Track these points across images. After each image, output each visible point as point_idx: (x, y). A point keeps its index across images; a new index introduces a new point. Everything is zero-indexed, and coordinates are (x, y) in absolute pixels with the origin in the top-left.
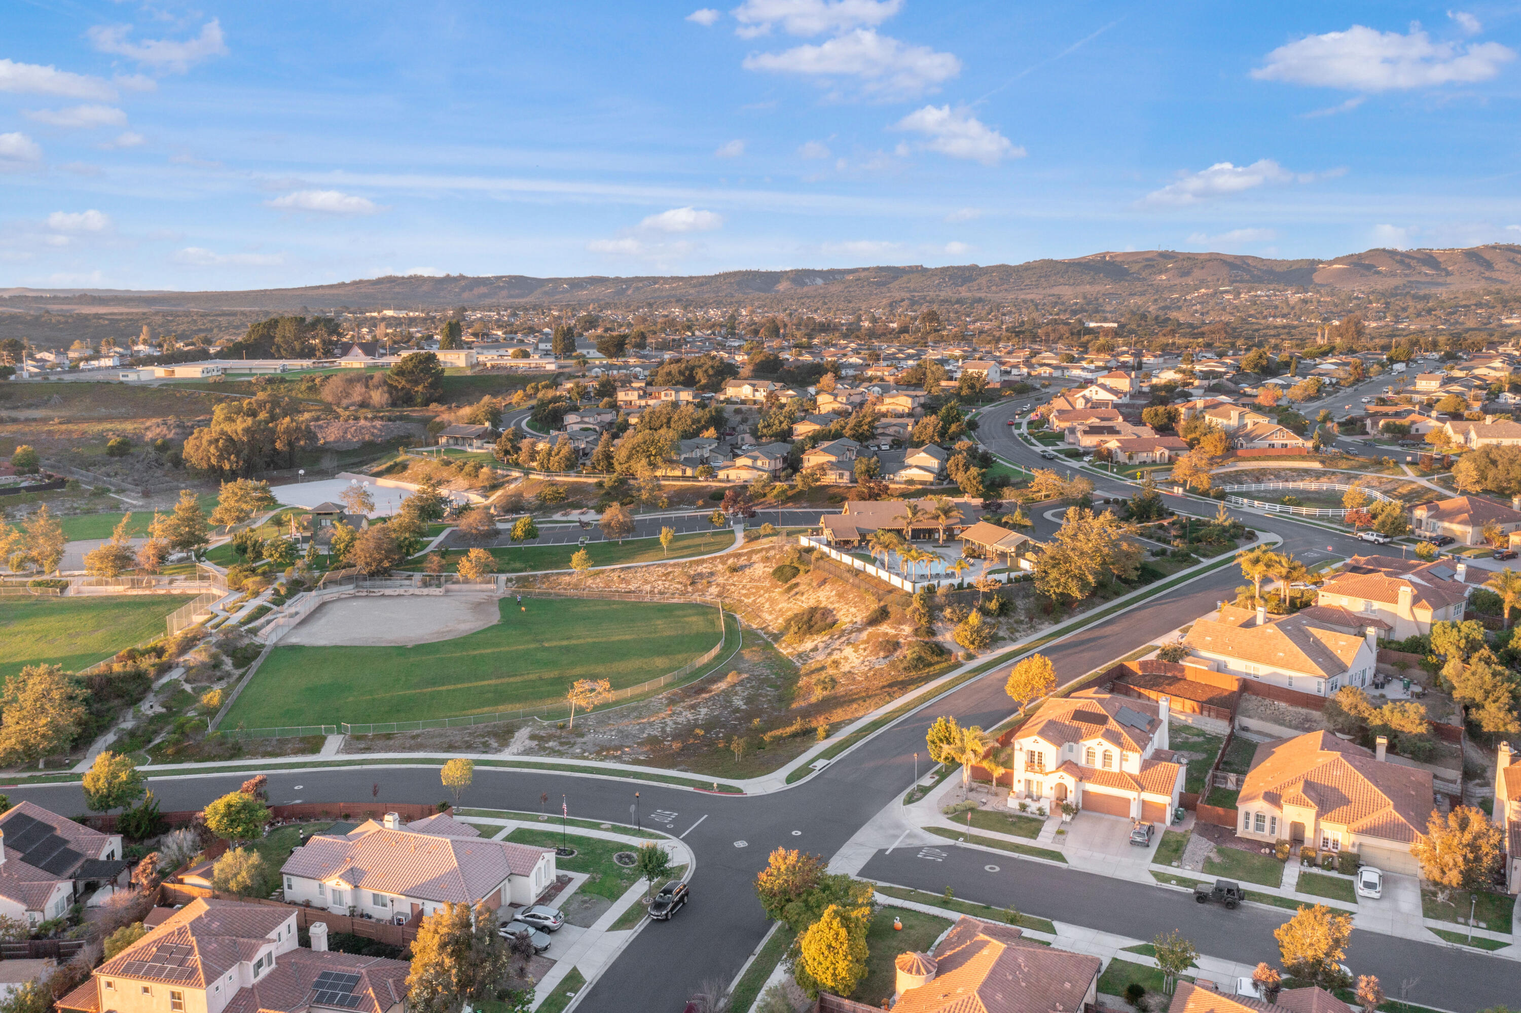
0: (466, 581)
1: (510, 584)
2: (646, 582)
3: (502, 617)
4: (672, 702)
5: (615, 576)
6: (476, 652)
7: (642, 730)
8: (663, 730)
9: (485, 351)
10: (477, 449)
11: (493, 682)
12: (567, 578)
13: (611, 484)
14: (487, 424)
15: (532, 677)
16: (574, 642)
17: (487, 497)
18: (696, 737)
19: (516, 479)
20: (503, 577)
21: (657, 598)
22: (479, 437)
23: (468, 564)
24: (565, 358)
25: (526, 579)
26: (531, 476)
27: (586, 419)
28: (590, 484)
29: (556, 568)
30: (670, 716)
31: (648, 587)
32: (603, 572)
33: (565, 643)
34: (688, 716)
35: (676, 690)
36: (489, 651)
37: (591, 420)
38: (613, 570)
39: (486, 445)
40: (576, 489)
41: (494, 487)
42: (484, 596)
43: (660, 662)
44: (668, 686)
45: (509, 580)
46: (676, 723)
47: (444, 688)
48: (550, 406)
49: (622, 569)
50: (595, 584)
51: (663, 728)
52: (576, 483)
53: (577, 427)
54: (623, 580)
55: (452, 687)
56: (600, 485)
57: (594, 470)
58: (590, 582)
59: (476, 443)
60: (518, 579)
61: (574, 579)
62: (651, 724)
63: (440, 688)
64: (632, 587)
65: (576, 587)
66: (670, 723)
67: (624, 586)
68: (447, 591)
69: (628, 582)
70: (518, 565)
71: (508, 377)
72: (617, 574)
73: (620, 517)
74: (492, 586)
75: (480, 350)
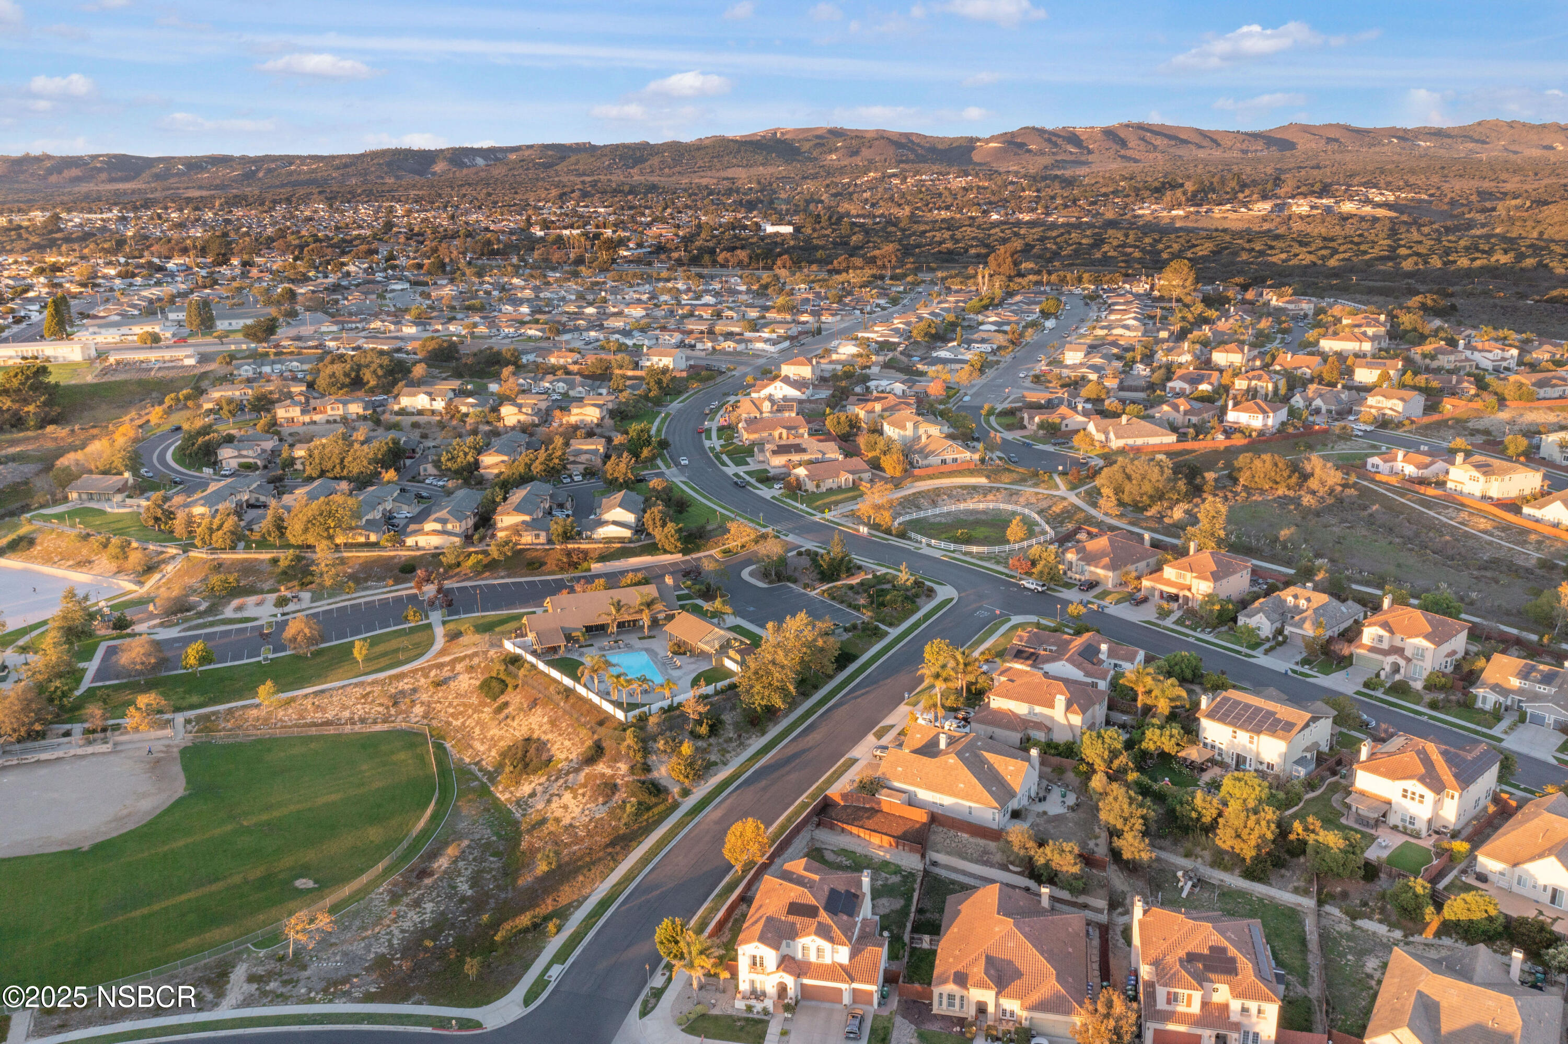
0: (136, 729)
1: (189, 727)
2: (344, 707)
3: (188, 782)
4: (395, 898)
5: (308, 703)
6: (166, 848)
7: (368, 949)
8: (391, 945)
9: (103, 331)
10: (117, 507)
11: (192, 895)
12: (254, 712)
13: (287, 563)
14: (127, 475)
15: (237, 879)
16: (276, 814)
17: (141, 583)
18: (426, 949)
19: (173, 557)
20: (180, 718)
21: (358, 728)
22: (119, 491)
23: (137, 714)
24: (203, 335)
25: (207, 717)
26: (192, 554)
27: (244, 453)
28: (262, 561)
29: (241, 698)
30: (394, 921)
31: (346, 714)
32: (293, 700)
33: (265, 817)
34: (412, 919)
35: (397, 877)
36: (181, 843)
37: (251, 453)
38: (306, 696)
39: (128, 501)
40: (248, 569)
41: (150, 569)
42: (158, 746)
43: (375, 834)
44: (387, 871)
45: (188, 721)
46: (403, 931)
47: (137, 913)
48: (200, 440)
49: (316, 694)
50: (288, 715)
51: (390, 941)
52: (246, 560)
53: (234, 464)
54: (318, 708)
55: (145, 911)
56: (275, 561)
57: (263, 544)
58: (281, 713)
59: (118, 498)
60: (199, 719)
61: (263, 712)
62: (376, 937)
63: (133, 914)
64: (329, 716)
65: (266, 720)
66: (396, 932)
67: (319, 715)
68: (115, 744)
69: (324, 710)
70: (195, 699)
71: (140, 383)
72: (310, 700)
73: (307, 631)
74: (168, 732)
75: (96, 329)
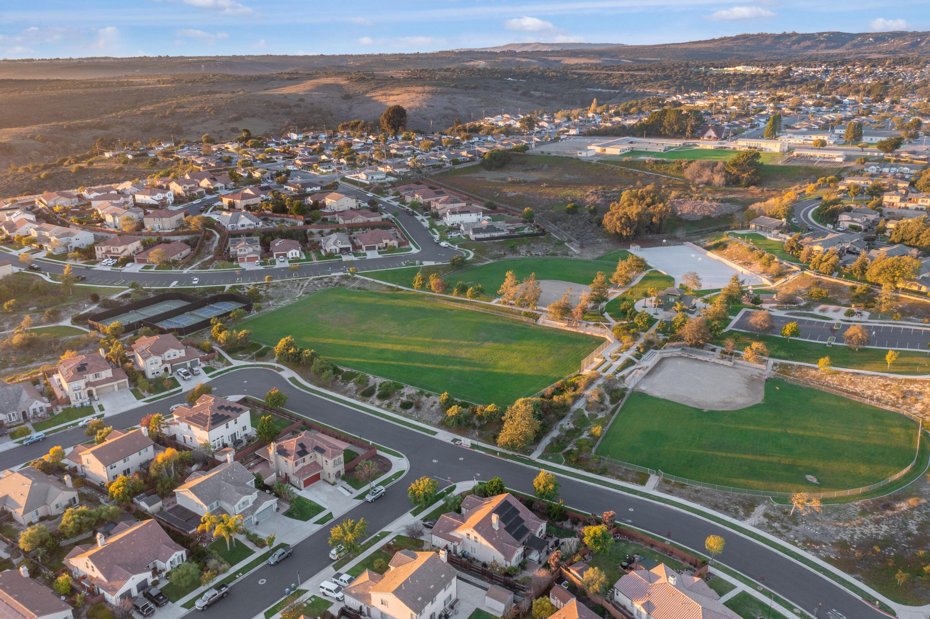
0: (747, 360)
1: (775, 368)
2: (869, 388)
3: (765, 397)
4: (864, 512)
5: (847, 378)
6: (744, 427)
7: (837, 533)
8: (852, 538)
9: (795, 136)
10: (773, 237)
11: (749, 457)
12: (814, 372)
13: (861, 291)
14: (784, 220)
15: (775, 459)
16: (808, 433)
17: (773, 282)
18: (874, 551)
19: (795, 272)
20: (771, 361)
21: (874, 403)
22: (777, 228)
23: (750, 352)
24: (853, 144)
25: (786, 366)
26: (806, 272)
27: (855, 219)
28: (846, 286)
29: (808, 362)
30: (859, 525)
31: (869, 392)
32: (839, 373)
33: (801, 432)
34: (871, 529)
35: (869, 500)
36: (752, 428)
37: (859, 220)
38: (847, 373)
39: (780, 235)
40: (835, 288)
41: (780, 275)
42: (756, 372)
43: (863, 469)
44: (864, 495)
45: (775, 364)
46: (862, 533)
47: (720, 454)
48: (831, 207)
49: (854, 374)
50: (833, 381)
51: (852, 535)
52: (836, 283)
53: (847, 225)
54: (852, 382)
55: (724, 454)
56: (854, 288)
57: (849, 276)
58: (829, 378)
59: (775, 232)
60: (781, 365)
61: (818, 374)
62: (845, 529)
63: (717, 453)
64: (858, 389)
65: (819, 379)
66: (858, 532)
67: (852, 387)
68: (735, 364)
69: (856, 385)
70: (783, 354)
71: (807, 169)
72: (849, 377)
74: (763, 367)
75: (791, 135)
